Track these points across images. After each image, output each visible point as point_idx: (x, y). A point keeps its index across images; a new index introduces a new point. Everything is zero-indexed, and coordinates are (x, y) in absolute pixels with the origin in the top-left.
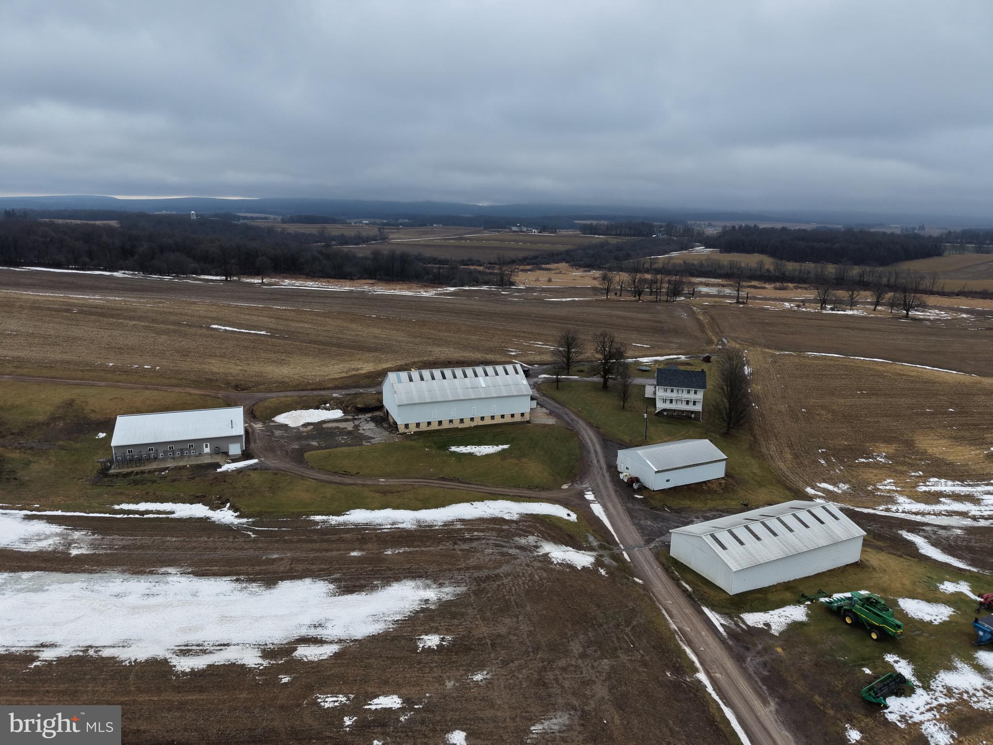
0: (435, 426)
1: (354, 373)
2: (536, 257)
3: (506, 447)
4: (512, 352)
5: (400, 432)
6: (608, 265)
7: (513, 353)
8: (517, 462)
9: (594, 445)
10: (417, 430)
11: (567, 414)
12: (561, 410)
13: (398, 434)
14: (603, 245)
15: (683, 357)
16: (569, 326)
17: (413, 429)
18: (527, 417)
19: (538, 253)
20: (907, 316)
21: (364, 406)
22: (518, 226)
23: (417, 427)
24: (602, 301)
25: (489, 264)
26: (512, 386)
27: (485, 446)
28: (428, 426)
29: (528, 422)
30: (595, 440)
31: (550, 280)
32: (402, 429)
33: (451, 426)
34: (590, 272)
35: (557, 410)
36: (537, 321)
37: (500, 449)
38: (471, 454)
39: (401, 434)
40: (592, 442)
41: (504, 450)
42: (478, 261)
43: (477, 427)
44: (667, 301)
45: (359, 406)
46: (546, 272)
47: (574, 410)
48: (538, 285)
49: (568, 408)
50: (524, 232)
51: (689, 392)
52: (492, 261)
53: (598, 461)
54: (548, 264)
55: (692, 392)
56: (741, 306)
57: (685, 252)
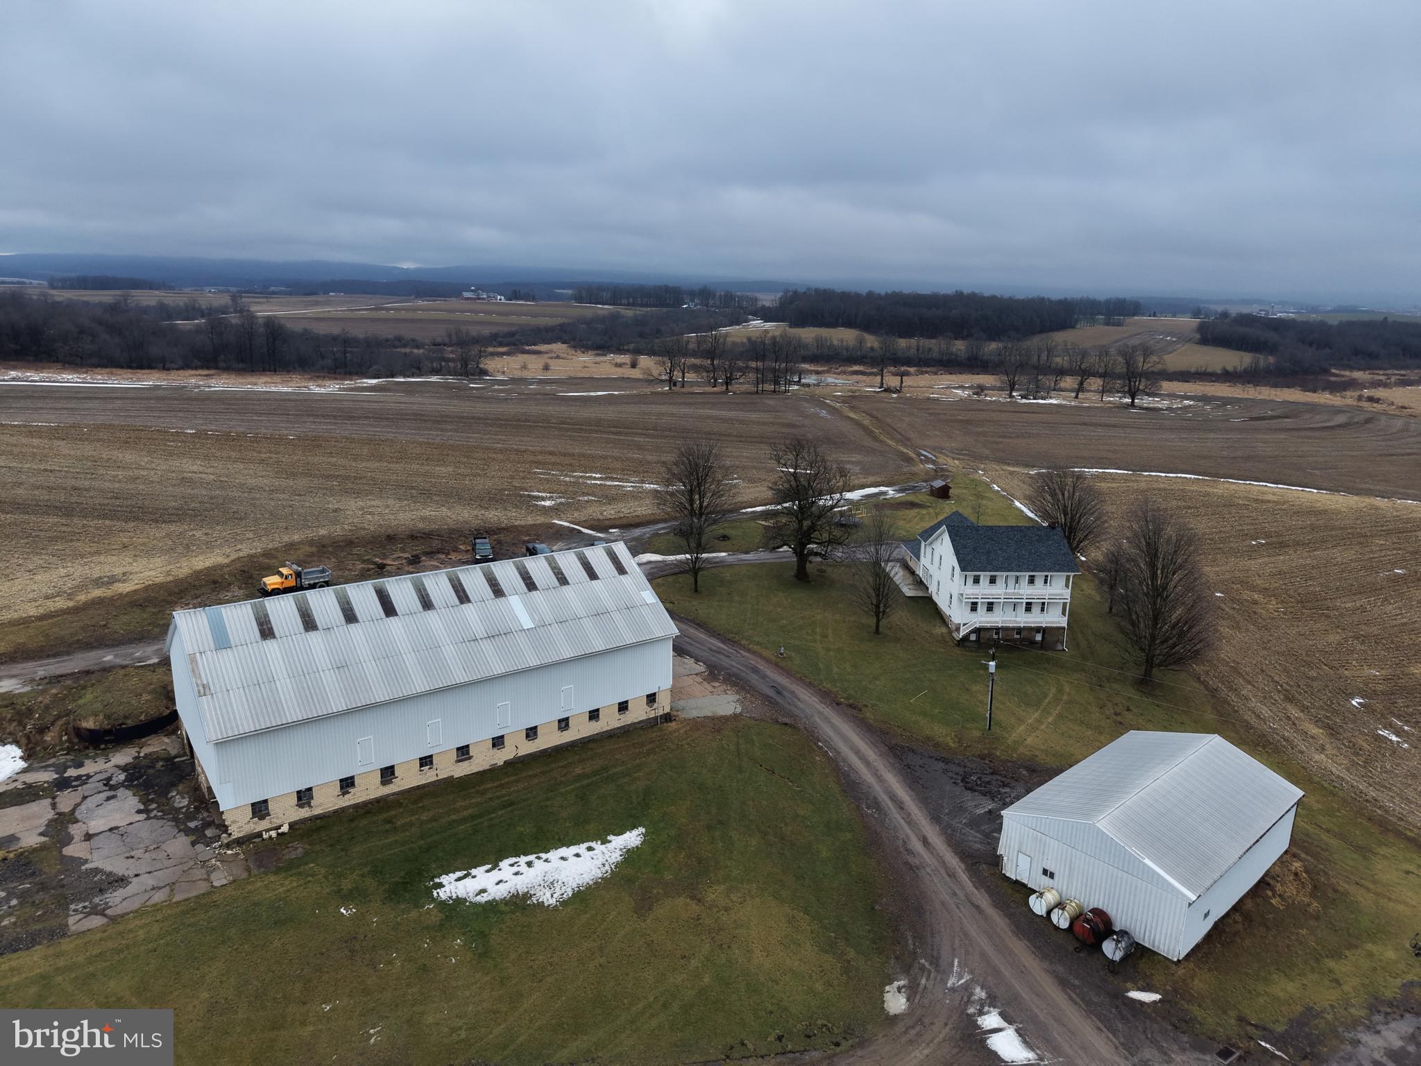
0: (369, 789)
1: (97, 593)
2: (512, 334)
3: (632, 838)
4: (543, 499)
5: (236, 835)
6: (632, 346)
7: (548, 503)
8: (695, 907)
9: (880, 779)
10: (305, 813)
11: (755, 670)
12: (735, 660)
13: (228, 846)
14: (615, 317)
15: (891, 492)
16: (636, 439)
17: (286, 814)
18: (664, 706)
19: (513, 329)
20: (1132, 405)
21: (106, 725)
22: (472, 291)
23: (300, 806)
24: (663, 393)
25: (435, 345)
26: (617, 616)
27: (563, 851)
28: (344, 794)
29: (667, 718)
30: (871, 754)
31: (546, 368)
32: (240, 823)
33: (429, 776)
34: (605, 355)
35: (725, 662)
36: (568, 430)
37: (616, 857)
38: (519, 903)
39: (239, 842)
40: (867, 763)
41: (631, 856)
42: (413, 340)
43: (514, 765)
44: (774, 391)
45: (89, 724)
46: (534, 356)
47: (766, 653)
48: (527, 375)
49: (749, 651)
50: (484, 299)
51: (1032, 581)
52: (439, 340)
53: (925, 841)
54: (534, 345)
55: (1039, 582)
56: (895, 396)
57: (738, 327)
